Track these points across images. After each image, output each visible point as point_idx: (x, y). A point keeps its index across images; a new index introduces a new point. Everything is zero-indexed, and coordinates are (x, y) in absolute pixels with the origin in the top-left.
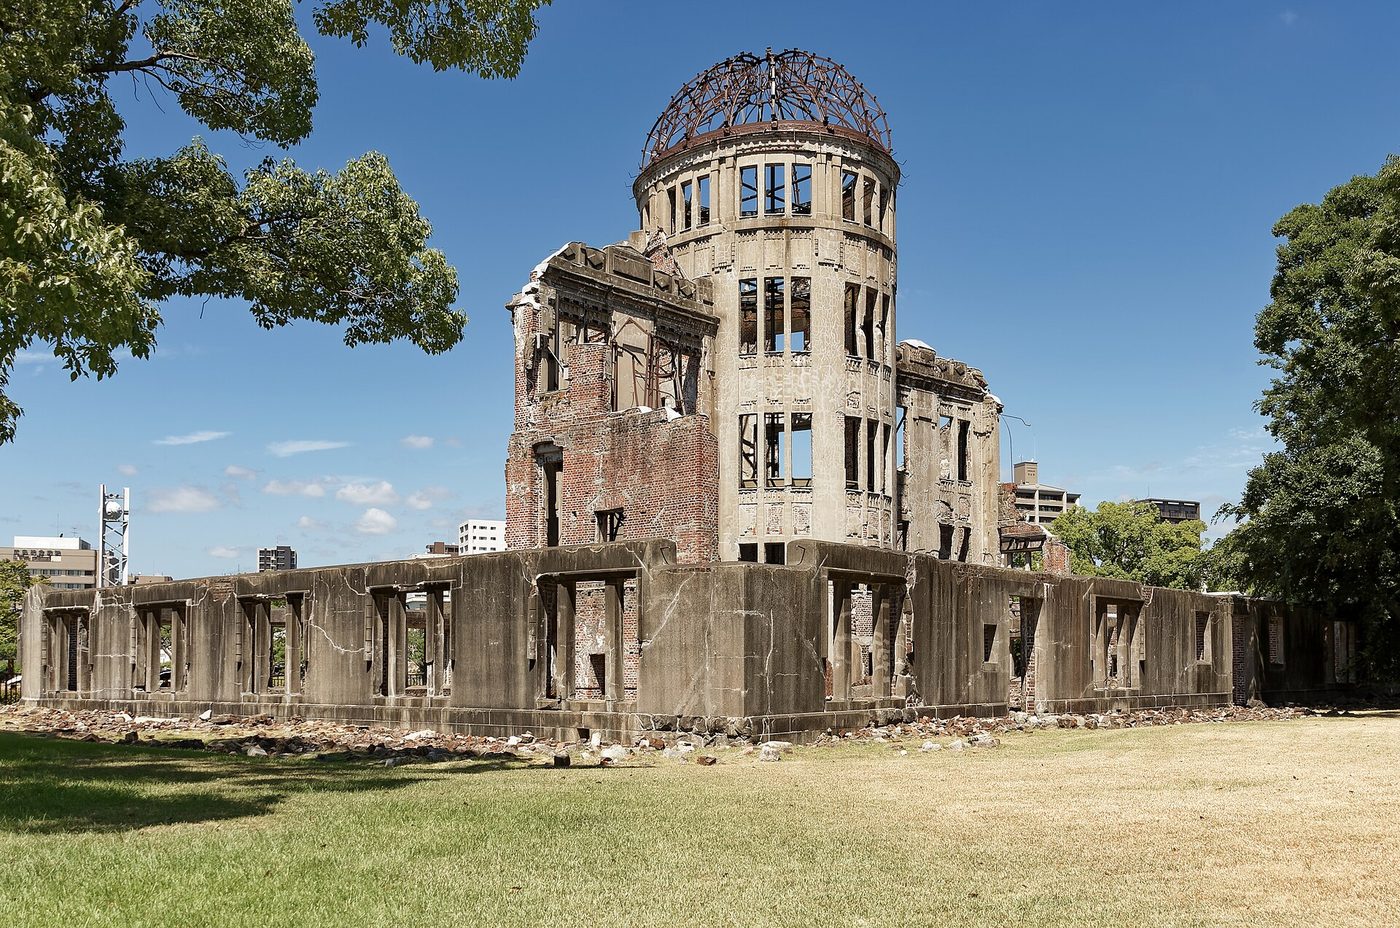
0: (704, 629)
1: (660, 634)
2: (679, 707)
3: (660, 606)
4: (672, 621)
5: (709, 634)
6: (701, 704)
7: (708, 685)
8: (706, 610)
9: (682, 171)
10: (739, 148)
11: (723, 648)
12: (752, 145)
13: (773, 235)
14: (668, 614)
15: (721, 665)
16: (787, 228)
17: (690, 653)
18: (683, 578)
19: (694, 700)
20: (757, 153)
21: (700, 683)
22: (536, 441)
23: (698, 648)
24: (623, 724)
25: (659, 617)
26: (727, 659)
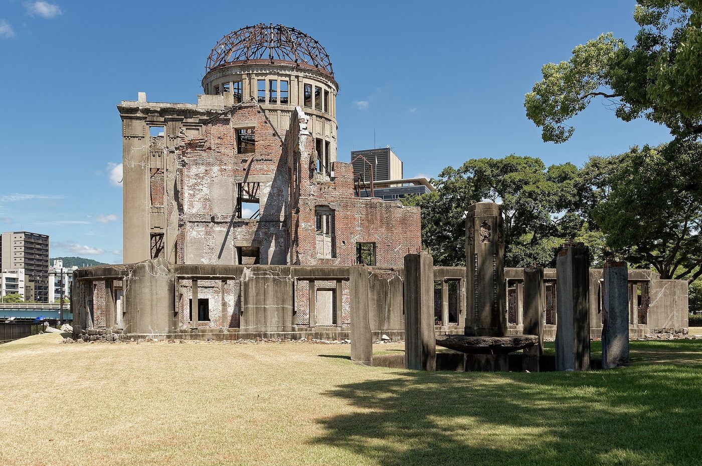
0: (674, 300)
1: (657, 302)
2: (664, 325)
3: (657, 293)
4: (661, 298)
5: (676, 302)
6: (673, 324)
7: (675, 318)
8: (674, 294)
9: (270, 74)
10: (305, 74)
11: (681, 306)
12: (310, 75)
13: (319, 119)
14: (660, 295)
15: (680, 312)
16: (324, 118)
17: (669, 308)
18: (666, 284)
19: (670, 323)
20: (312, 79)
21: (672, 317)
22: (317, 204)
23: (671, 307)
24: (643, 332)
25: (656, 296)
26: (682, 310)
